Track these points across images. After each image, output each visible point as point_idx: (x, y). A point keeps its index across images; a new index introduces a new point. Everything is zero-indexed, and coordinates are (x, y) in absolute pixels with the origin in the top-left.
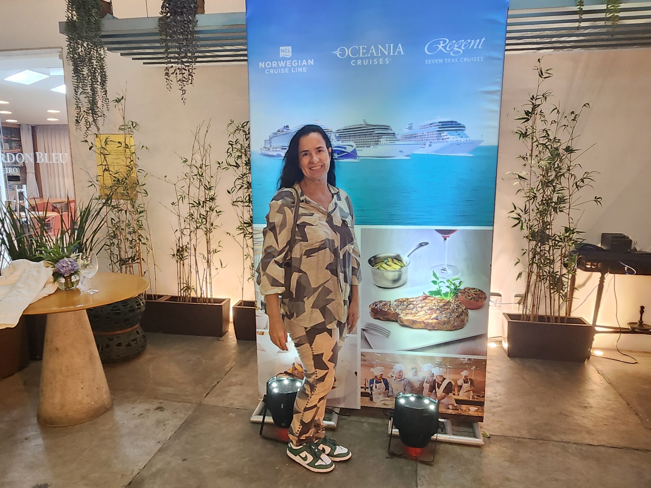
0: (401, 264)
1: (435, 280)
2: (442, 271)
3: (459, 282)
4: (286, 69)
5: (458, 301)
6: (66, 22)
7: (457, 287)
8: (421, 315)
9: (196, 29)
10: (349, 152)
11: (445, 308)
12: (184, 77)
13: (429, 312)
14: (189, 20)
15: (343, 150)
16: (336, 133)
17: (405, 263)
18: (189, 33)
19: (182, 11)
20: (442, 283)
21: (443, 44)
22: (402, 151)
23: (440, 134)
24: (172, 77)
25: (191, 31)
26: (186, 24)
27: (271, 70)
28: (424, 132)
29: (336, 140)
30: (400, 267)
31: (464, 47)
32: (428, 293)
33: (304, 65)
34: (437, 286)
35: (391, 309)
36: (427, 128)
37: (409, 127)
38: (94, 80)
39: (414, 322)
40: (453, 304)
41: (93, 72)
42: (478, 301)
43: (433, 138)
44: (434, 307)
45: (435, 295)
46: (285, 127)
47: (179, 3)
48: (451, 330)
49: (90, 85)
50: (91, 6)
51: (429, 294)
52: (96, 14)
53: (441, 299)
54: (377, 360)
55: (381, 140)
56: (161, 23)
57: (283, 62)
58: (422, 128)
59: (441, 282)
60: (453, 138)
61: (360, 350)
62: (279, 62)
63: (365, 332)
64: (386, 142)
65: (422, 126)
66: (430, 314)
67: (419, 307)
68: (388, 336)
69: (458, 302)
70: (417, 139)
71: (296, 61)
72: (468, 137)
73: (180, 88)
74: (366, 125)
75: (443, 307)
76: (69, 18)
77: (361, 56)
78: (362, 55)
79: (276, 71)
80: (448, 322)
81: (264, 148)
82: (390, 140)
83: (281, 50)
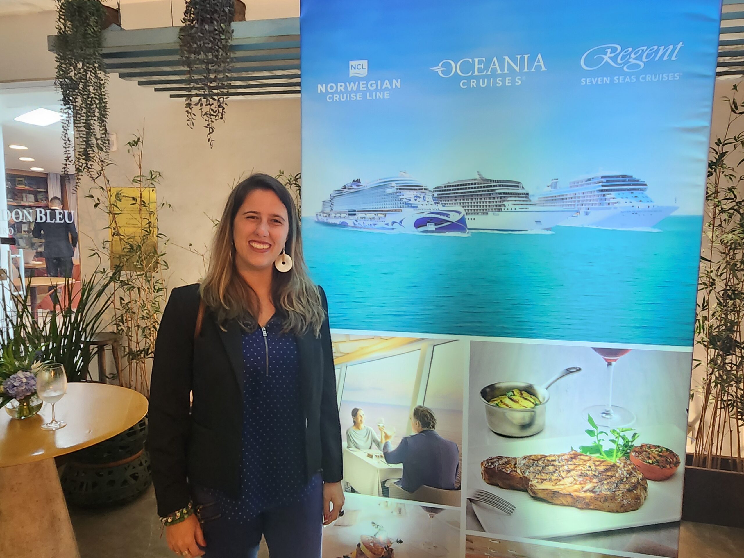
0: (534, 399)
1: (592, 428)
2: (604, 415)
3: (632, 435)
4: (358, 94)
5: (630, 464)
6: (55, 36)
7: (628, 442)
8: (567, 483)
9: (231, 42)
10: (454, 221)
11: (608, 476)
12: (212, 110)
13: (580, 479)
14: (221, 29)
15: (445, 218)
16: (434, 192)
17: (541, 400)
18: (220, 48)
19: (212, 17)
20: (604, 433)
21: (611, 53)
22: (540, 222)
23: (604, 195)
24: (196, 109)
25: (223, 45)
26: (216, 35)
27: (335, 96)
28: (577, 193)
29: (433, 203)
30: (533, 405)
31: (646, 58)
32: (579, 448)
33: (387, 88)
34: (594, 439)
35: (516, 471)
36: (582, 185)
37: (551, 185)
38: (89, 114)
39: (555, 493)
40: (620, 469)
41: (89, 103)
42: (665, 467)
43: (592, 202)
44: (589, 473)
45: (590, 453)
46: (354, 181)
47: (208, 6)
48: (617, 512)
49: (84, 121)
50: (90, 13)
51: (581, 450)
52: (95, 23)
53: (602, 460)
54: (492, 551)
55: (505, 203)
56: (183, 34)
57: (355, 84)
58: (574, 186)
59: (602, 432)
60: (626, 203)
61: (464, 532)
62: (348, 84)
63: (473, 505)
64: (514, 207)
65: (574, 183)
66: (582, 482)
67: (563, 471)
68: (510, 513)
69: (630, 467)
70: (564, 204)
71: (374, 82)
72: (651, 201)
73: (207, 126)
74: (483, 180)
75: (604, 474)
76: (61, 31)
77: (476, 73)
78: (478, 73)
79: (343, 98)
80: (613, 498)
81: (321, 213)
82: (521, 205)
83: (352, 66)
